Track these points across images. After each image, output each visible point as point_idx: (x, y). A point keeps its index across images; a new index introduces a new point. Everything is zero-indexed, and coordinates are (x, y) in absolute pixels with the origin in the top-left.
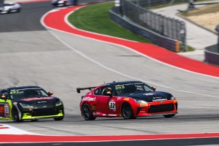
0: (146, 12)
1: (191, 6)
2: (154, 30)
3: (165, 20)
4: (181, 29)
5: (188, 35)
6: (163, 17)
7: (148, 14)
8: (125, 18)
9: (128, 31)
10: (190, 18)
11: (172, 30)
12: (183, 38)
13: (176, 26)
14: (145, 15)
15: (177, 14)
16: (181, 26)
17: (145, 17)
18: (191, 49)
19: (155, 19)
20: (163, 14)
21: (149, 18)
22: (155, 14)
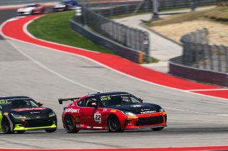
0: (108, 21)
1: (156, 16)
2: (116, 41)
3: (128, 30)
4: (145, 40)
5: (152, 46)
6: (126, 27)
7: (111, 24)
8: (86, 28)
9: (89, 41)
10: (154, 28)
11: (136, 40)
12: (147, 49)
13: (140, 36)
14: (106, 24)
15: (140, 24)
16: (145, 36)
17: (107, 27)
18: (155, 61)
19: (117, 29)
20: (126, 24)
21: (111, 29)
22: (117, 24)
